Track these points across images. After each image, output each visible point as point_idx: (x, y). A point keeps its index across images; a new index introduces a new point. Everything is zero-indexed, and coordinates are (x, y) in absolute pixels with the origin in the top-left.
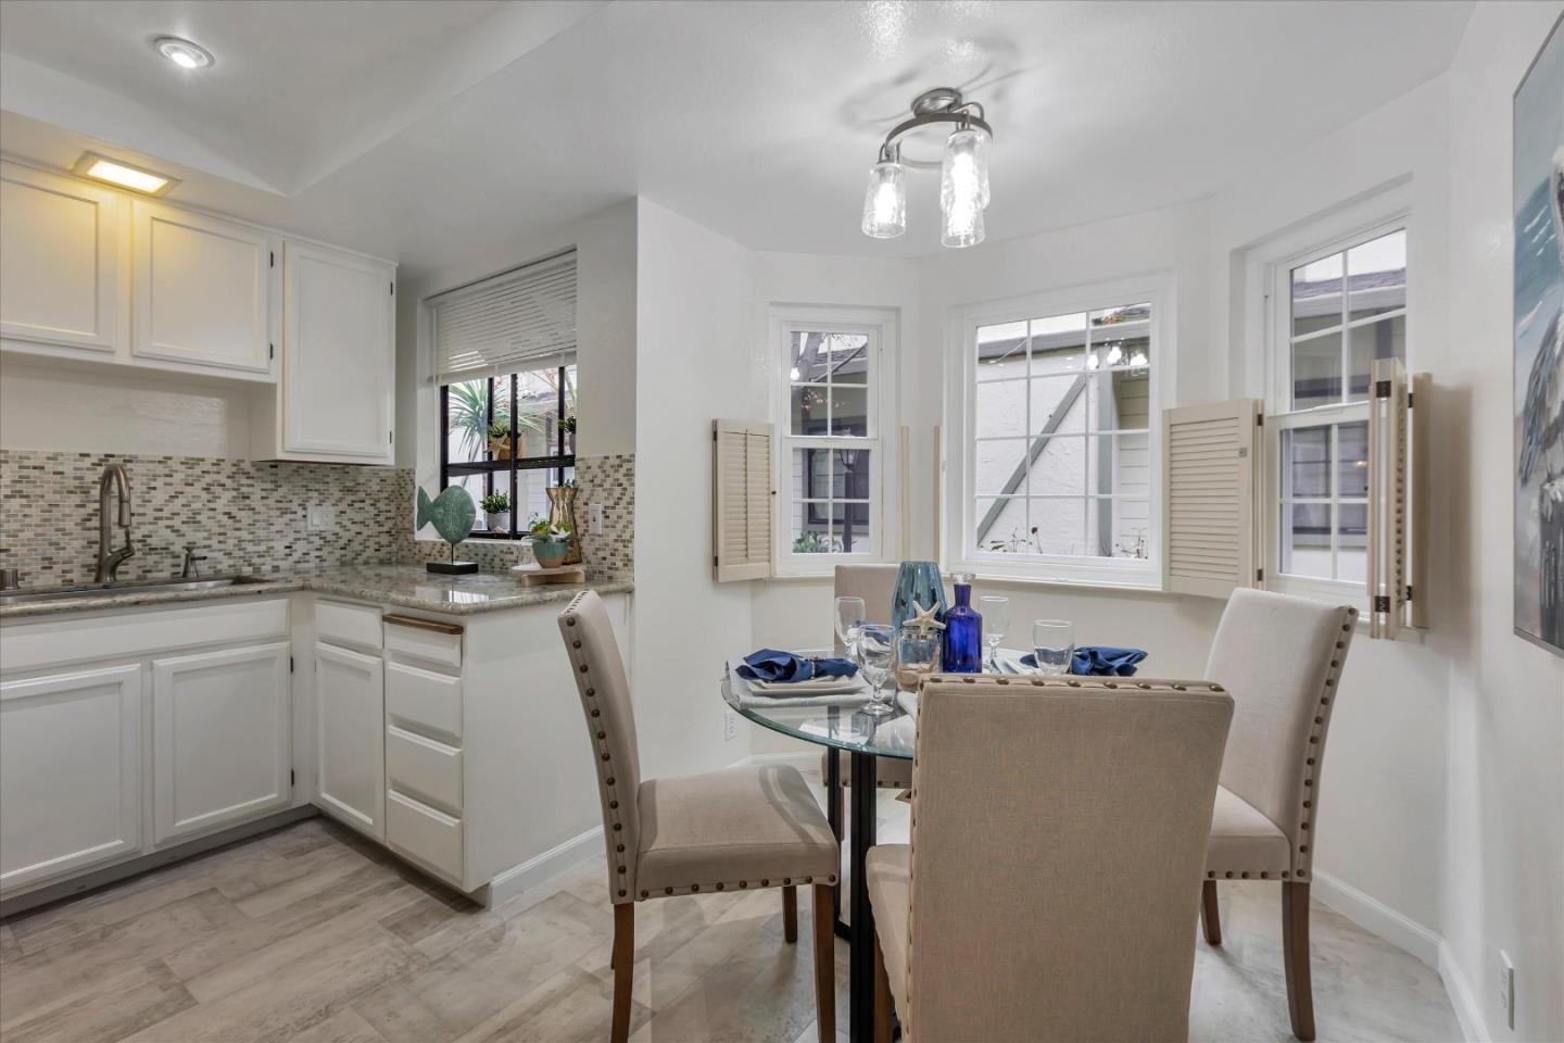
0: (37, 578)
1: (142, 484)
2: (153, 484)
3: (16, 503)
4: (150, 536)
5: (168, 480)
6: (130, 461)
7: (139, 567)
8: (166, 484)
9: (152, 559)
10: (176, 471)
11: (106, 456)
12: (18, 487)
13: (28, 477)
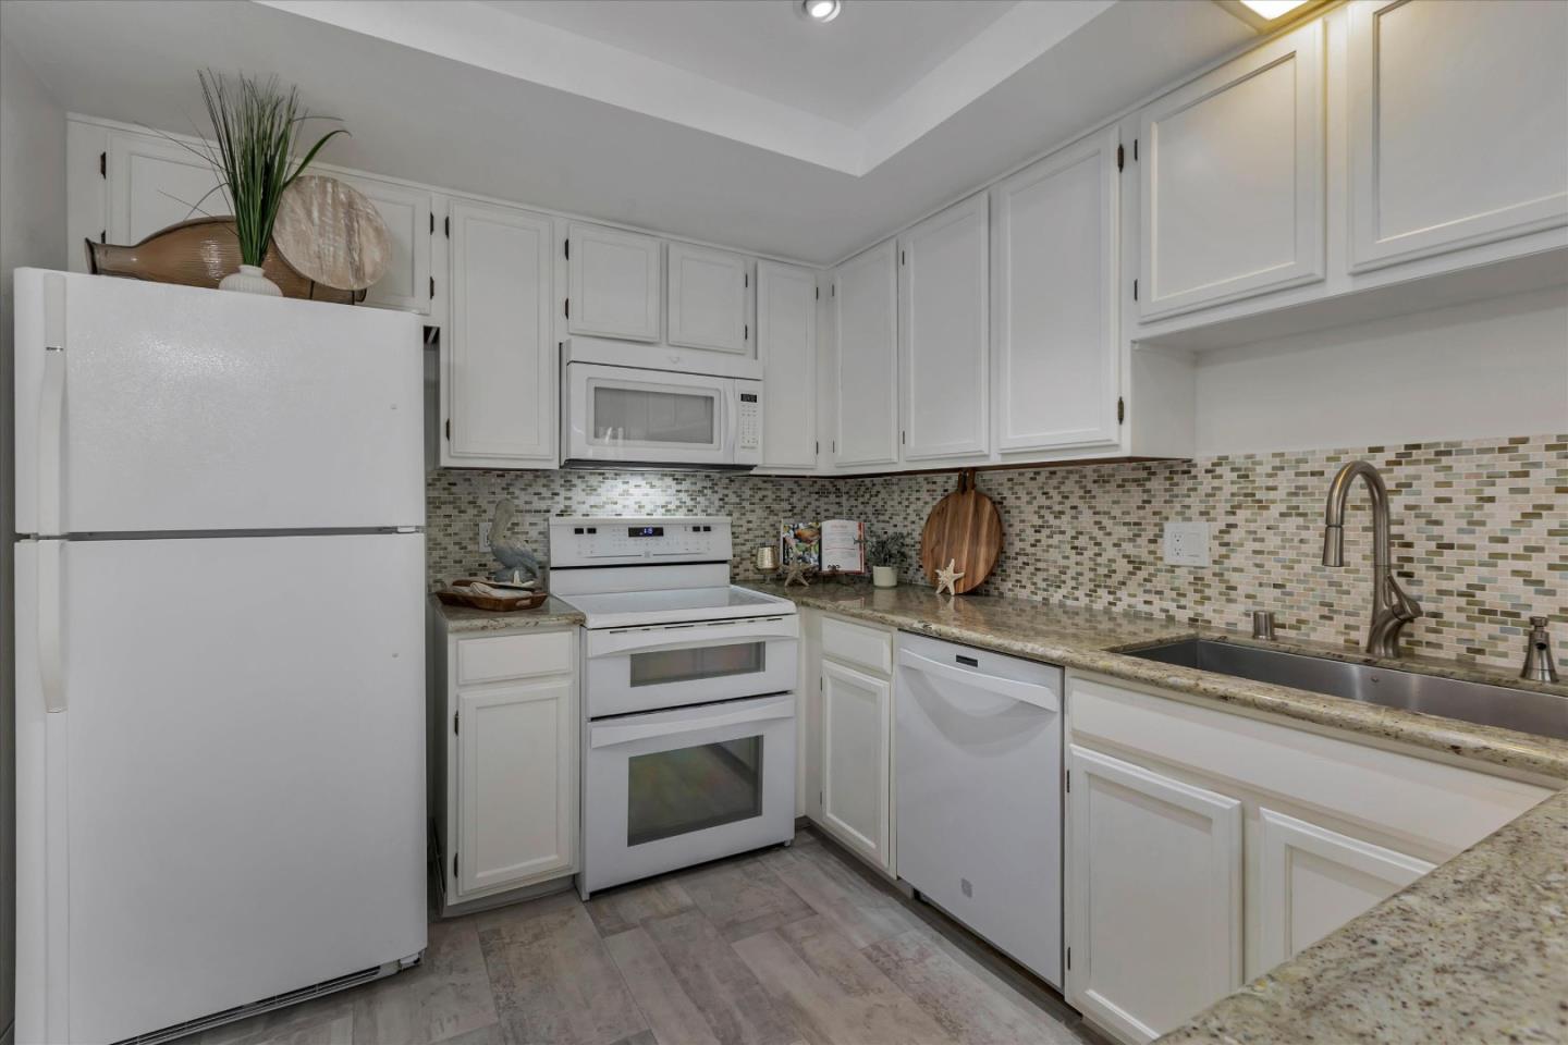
0: (1314, 629)
1: (1467, 492)
2: (1488, 492)
3: (1292, 523)
4: (1483, 588)
5: (1520, 482)
6: (1449, 453)
7: (1460, 641)
8: (1513, 491)
9: (1484, 630)
10: (1537, 465)
11: (1407, 447)
12: (1295, 501)
13: (1305, 488)
